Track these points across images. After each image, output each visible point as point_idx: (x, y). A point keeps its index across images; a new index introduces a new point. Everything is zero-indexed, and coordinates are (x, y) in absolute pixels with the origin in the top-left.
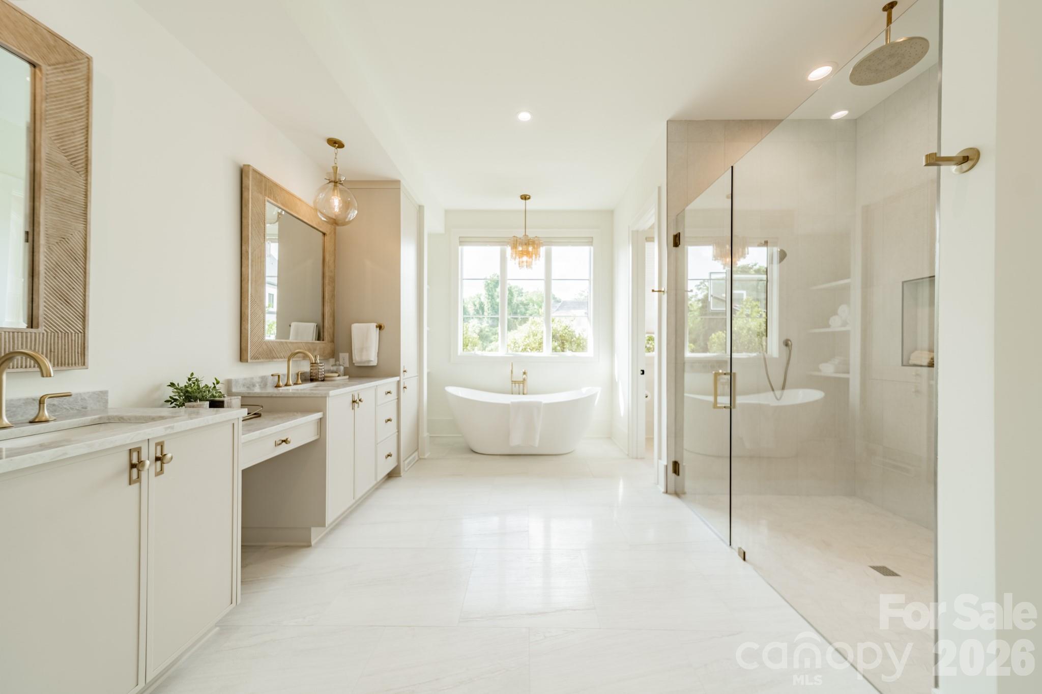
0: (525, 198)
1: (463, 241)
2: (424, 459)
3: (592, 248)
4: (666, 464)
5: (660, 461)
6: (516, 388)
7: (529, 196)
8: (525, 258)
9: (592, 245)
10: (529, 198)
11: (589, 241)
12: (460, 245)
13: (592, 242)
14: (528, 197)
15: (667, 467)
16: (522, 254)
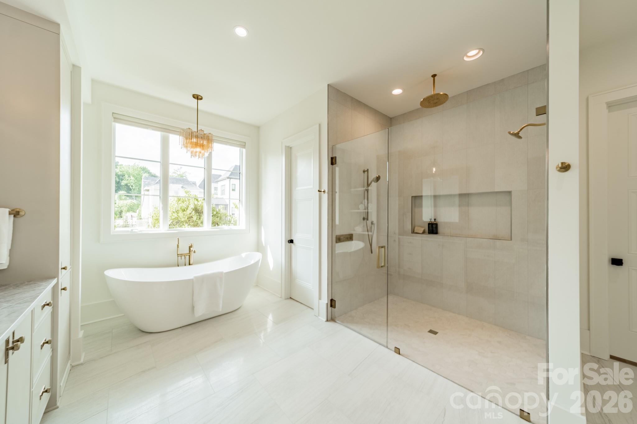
0: (197, 97)
1: (117, 118)
2: (82, 364)
3: (244, 150)
4: (327, 302)
5: (320, 301)
6: (182, 260)
7: (202, 97)
8: (198, 149)
9: (245, 148)
10: (201, 99)
11: (243, 145)
12: (114, 121)
13: (245, 145)
14: (200, 97)
15: (327, 304)
16: (197, 145)
